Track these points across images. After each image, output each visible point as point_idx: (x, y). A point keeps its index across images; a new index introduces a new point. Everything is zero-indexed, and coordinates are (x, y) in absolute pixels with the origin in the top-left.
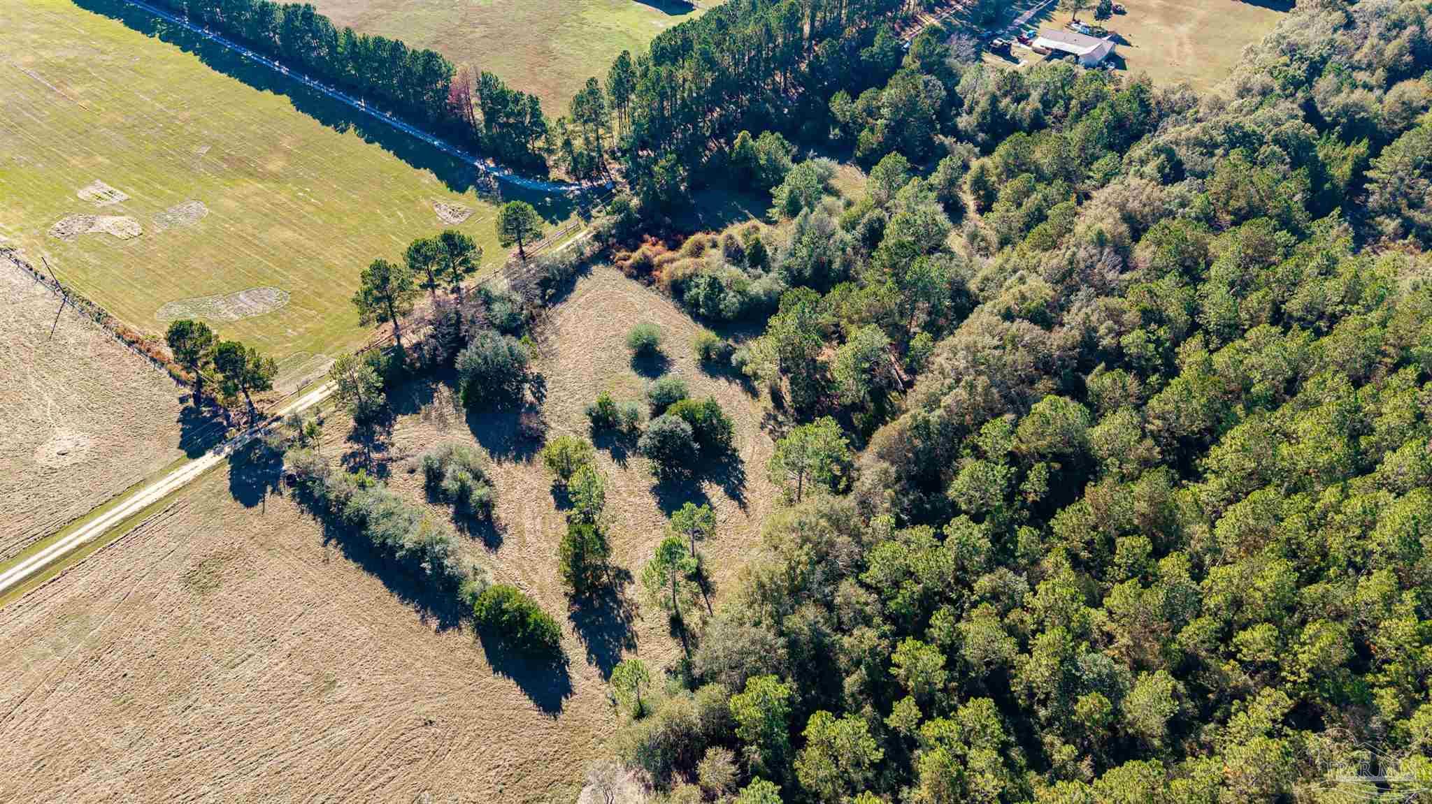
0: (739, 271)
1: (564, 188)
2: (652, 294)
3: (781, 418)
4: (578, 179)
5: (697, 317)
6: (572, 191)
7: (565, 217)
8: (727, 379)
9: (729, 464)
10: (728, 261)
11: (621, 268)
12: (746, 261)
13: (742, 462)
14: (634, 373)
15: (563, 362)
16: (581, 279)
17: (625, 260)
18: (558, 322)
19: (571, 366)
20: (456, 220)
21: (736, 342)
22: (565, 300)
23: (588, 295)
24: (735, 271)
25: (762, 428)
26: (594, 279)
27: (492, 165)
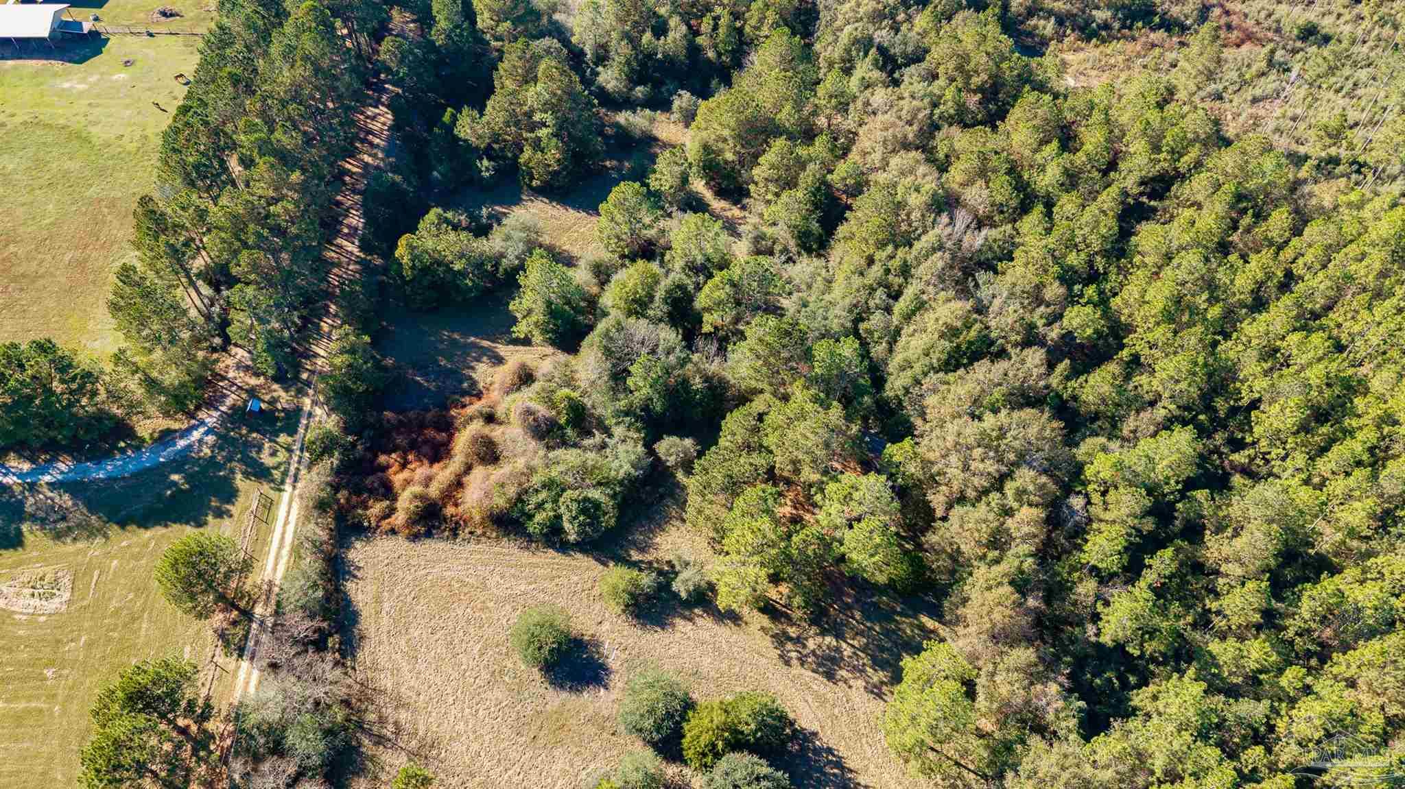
0: (574, 451)
1: (182, 443)
2: (472, 546)
3: (792, 631)
4: (191, 415)
5: (564, 548)
6: (200, 441)
7: (230, 494)
8: (684, 618)
9: (803, 749)
10: (549, 448)
11: (393, 531)
12: (569, 431)
13: (815, 734)
14: (564, 695)
15: (457, 747)
16: (350, 586)
17: (388, 516)
18: (386, 682)
19: (475, 747)
20: (53, 605)
21: (642, 550)
22: (362, 638)
23: (386, 606)
24: (570, 457)
25: (787, 663)
26: (368, 573)
27: (26, 467)
